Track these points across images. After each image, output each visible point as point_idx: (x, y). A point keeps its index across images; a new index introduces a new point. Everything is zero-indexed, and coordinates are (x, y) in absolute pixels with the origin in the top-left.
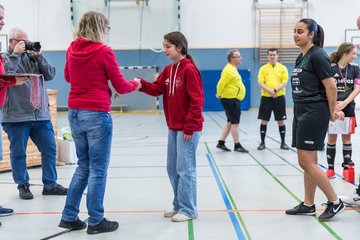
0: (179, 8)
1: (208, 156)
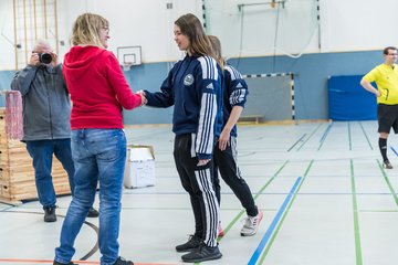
0: (318, 8)
1: (300, 178)
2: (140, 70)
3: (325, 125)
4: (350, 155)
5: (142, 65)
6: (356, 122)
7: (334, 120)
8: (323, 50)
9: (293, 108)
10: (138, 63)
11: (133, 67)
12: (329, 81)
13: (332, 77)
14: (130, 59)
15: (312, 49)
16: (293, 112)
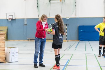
1: (69, 60)
2: (14, 21)
3: (77, 42)
4: (86, 52)
5: (15, 19)
6: (88, 41)
7: (80, 40)
8: (77, 17)
9: (67, 36)
10: (14, 18)
11: (12, 20)
12: (79, 27)
13: (80, 26)
14: (11, 17)
15: (73, 16)
16: (67, 37)
